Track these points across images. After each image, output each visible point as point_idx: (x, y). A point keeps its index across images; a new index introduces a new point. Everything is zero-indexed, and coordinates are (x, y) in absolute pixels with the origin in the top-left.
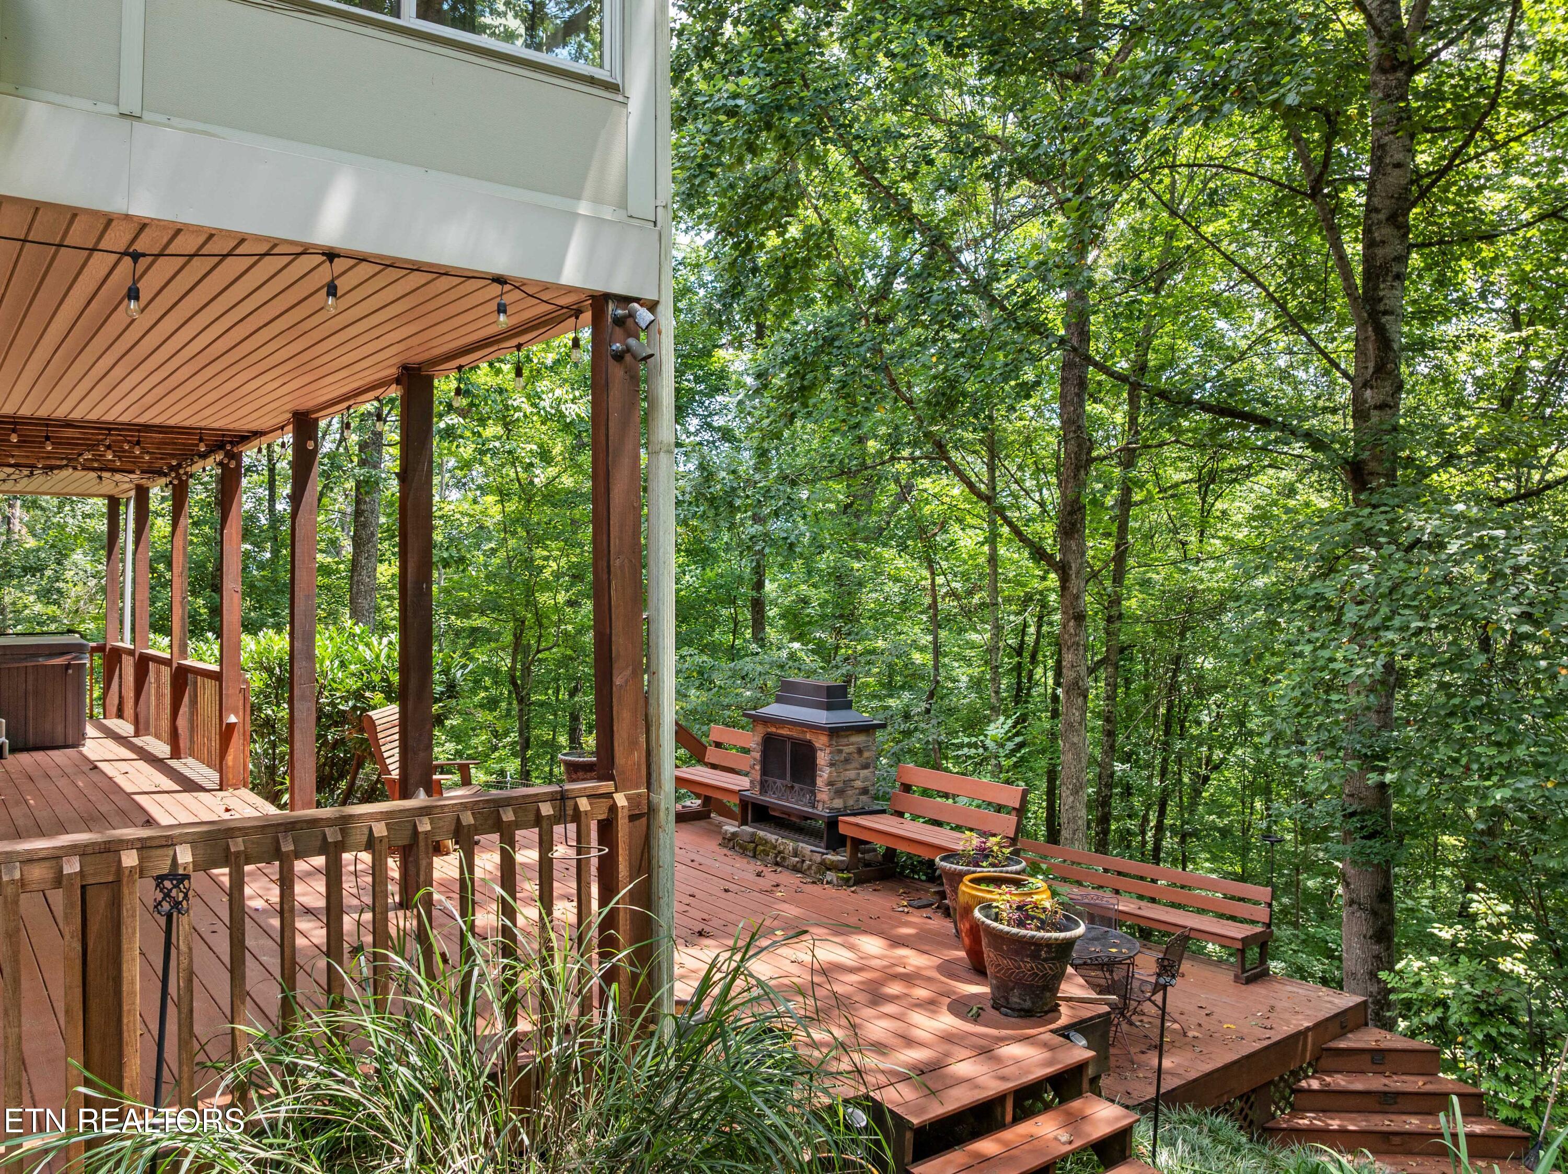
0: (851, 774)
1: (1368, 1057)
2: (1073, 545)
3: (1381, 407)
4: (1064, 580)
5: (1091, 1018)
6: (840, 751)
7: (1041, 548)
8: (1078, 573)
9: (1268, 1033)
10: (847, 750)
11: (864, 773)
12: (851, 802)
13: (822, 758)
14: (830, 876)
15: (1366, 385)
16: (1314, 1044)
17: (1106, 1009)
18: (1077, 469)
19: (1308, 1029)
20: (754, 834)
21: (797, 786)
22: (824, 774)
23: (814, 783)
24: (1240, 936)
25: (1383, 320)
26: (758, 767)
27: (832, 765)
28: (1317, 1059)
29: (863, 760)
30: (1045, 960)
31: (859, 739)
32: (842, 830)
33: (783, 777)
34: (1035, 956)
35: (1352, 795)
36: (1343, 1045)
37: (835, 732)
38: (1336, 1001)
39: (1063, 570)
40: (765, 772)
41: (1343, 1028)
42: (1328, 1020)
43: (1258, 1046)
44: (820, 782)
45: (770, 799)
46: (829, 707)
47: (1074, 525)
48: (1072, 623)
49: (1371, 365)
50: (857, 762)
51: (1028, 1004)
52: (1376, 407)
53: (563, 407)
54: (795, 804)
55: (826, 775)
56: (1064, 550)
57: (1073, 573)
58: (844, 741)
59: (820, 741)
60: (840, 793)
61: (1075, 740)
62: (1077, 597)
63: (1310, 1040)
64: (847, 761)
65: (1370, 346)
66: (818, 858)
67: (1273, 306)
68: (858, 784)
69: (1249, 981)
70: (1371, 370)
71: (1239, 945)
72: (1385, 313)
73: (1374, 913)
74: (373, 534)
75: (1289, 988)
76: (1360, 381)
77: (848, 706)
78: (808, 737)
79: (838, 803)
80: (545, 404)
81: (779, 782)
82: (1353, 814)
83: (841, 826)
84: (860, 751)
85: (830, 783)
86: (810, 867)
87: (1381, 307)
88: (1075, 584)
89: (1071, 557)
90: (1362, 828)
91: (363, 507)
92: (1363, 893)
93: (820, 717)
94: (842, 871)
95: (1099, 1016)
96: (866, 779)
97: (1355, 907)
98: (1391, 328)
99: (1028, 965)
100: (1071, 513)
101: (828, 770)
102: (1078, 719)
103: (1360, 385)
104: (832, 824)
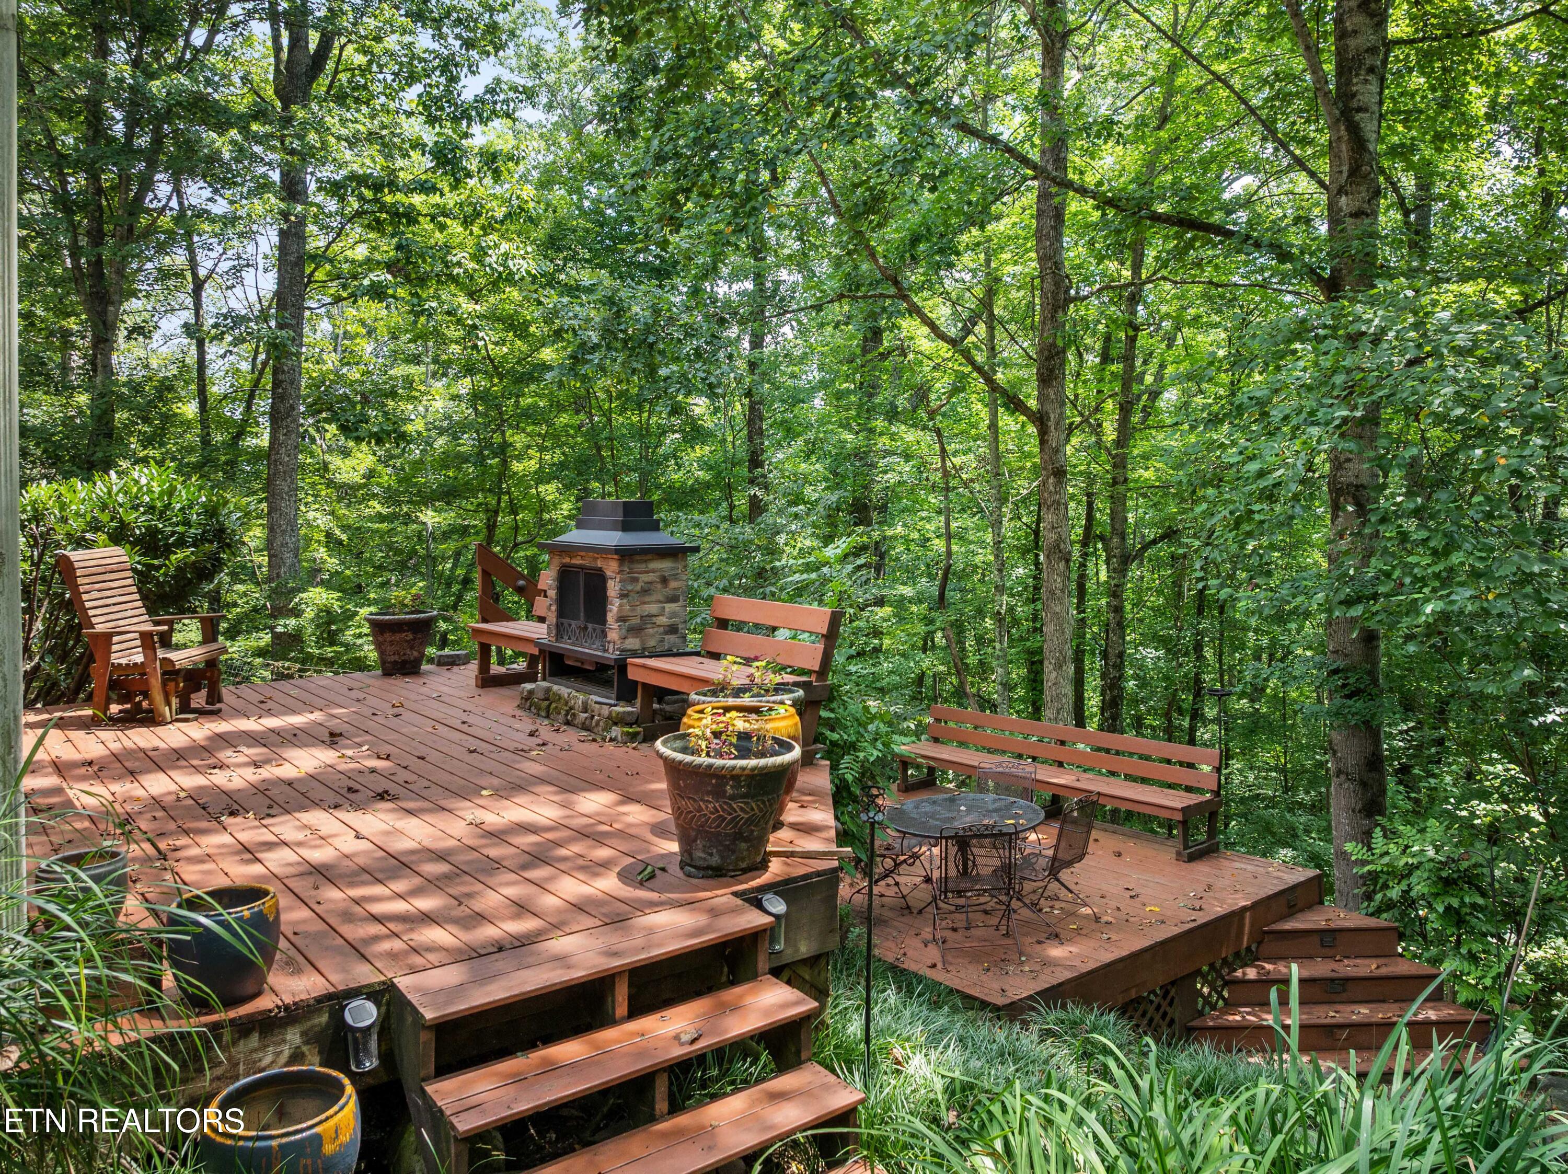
0: (653, 608)
1: (1316, 939)
2: (1051, 392)
3: (1358, 214)
4: (1043, 433)
5: (805, 877)
6: (636, 580)
7: (1015, 396)
8: (1057, 424)
9: (1194, 915)
10: (645, 578)
11: (670, 607)
12: (652, 643)
13: (613, 588)
14: (616, 731)
15: (1341, 191)
16: (1252, 925)
17: (835, 864)
18: (1055, 309)
19: (1244, 909)
20: (548, 690)
21: (590, 626)
22: (614, 608)
23: (603, 621)
24: (1179, 805)
25: (1358, 117)
26: (554, 608)
27: (622, 596)
28: (1260, 943)
29: (668, 591)
30: (733, 798)
31: (664, 565)
32: (633, 674)
33: (576, 618)
34: (718, 793)
35: (1336, 652)
36: (1288, 925)
37: (626, 555)
38: (1285, 876)
39: (1040, 419)
40: (561, 614)
41: (1290, 907)
42: (1269, 898)
43: (1177, 930)
44: (611, 617)
45: (566, 645)
46: (626, 527)
47: (1051, 371)
48: (1051, 480)
49: (1345, 168)
50: (659, 593)
51: (715, 860)
52: (1351, 215)
53: (510, 263)
54: (589, 650)
55: (615, 609)
56: (1041, 398)
57: (1051, 424)
58: (642, 567)
59: (611, 568)
60: (635, 631)
61: (1058, 609)
62: (1057, 451)
63: (1247, 921)
64: (645, 591)
65: (1344, 147)
66: (605, 711)
67: (1259, 127)
68: (663, 620)
69: (1192, 858)
70: (1345, 175)
71: (1179, 817)
72: (1359, 110)
73: (1364, 784)
74: (292, 408)
75: (1238, 865)
76: (1334, 188)
77: (655, 527)
78: (599, 564)
79: (633, 643)
80: (492, 260)
81: (573, 623)
82: (1335, 672)
83: (630, 669)
84: (664, 581)
85: (621, 619)
86: (597, 724)
87: (1354, 104)
88: (1054, 437)
89: (1049, 407)
90: (1344, 686)
91: (281, 377)
92: (1351, 761)
93: (612, 538)
94: (630, 725)
95: (818, 874)
96: (673, 615)
97: (1343, 777)
98: (1369, 127)
99: (710, 805)
100: (1048, 359)
101: (617, 602)
102: (1059, 585)
103: (1335, 191)
104: (622, 667)
